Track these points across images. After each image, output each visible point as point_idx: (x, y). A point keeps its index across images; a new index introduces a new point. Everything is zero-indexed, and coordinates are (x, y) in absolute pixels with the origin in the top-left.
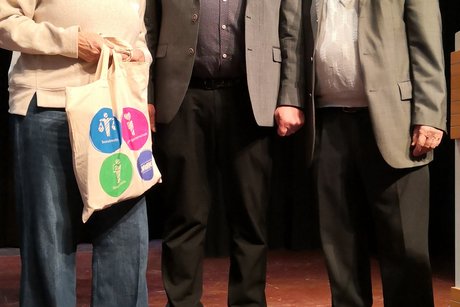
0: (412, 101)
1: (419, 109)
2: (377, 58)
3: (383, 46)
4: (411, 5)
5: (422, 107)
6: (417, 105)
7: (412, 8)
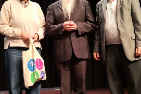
0: (135, 40)
1: (137, 42)
2: (124, 27)
3: (125, 23)
4: (133, 11)
5: (138, 42)
6: (137, 41)
7: (134, 12)
